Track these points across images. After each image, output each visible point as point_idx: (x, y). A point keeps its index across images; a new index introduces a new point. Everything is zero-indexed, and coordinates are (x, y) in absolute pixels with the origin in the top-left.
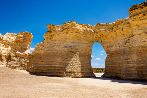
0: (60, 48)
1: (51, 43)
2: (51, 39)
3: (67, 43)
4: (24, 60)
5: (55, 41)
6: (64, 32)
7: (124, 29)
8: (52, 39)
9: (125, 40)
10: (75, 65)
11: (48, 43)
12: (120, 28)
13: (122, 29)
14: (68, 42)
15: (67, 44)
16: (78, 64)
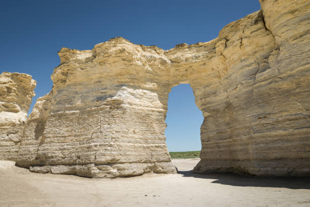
0: (85, 103)
1: (65, 93)
2: (65, 81)
3: (102, 89)
4: (8, 135)
5: (75, 86)
6: (96, 63)
7: (245, 41)
8: (68, 82)
9: (250, 68)
10: (122, 144)
11: (59, 92)
12: (234, 41)
13: (240, 41)
14: (104, 86)
15: (104, 91)
16: (129, 142)
